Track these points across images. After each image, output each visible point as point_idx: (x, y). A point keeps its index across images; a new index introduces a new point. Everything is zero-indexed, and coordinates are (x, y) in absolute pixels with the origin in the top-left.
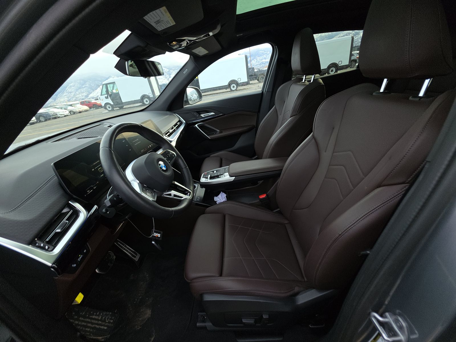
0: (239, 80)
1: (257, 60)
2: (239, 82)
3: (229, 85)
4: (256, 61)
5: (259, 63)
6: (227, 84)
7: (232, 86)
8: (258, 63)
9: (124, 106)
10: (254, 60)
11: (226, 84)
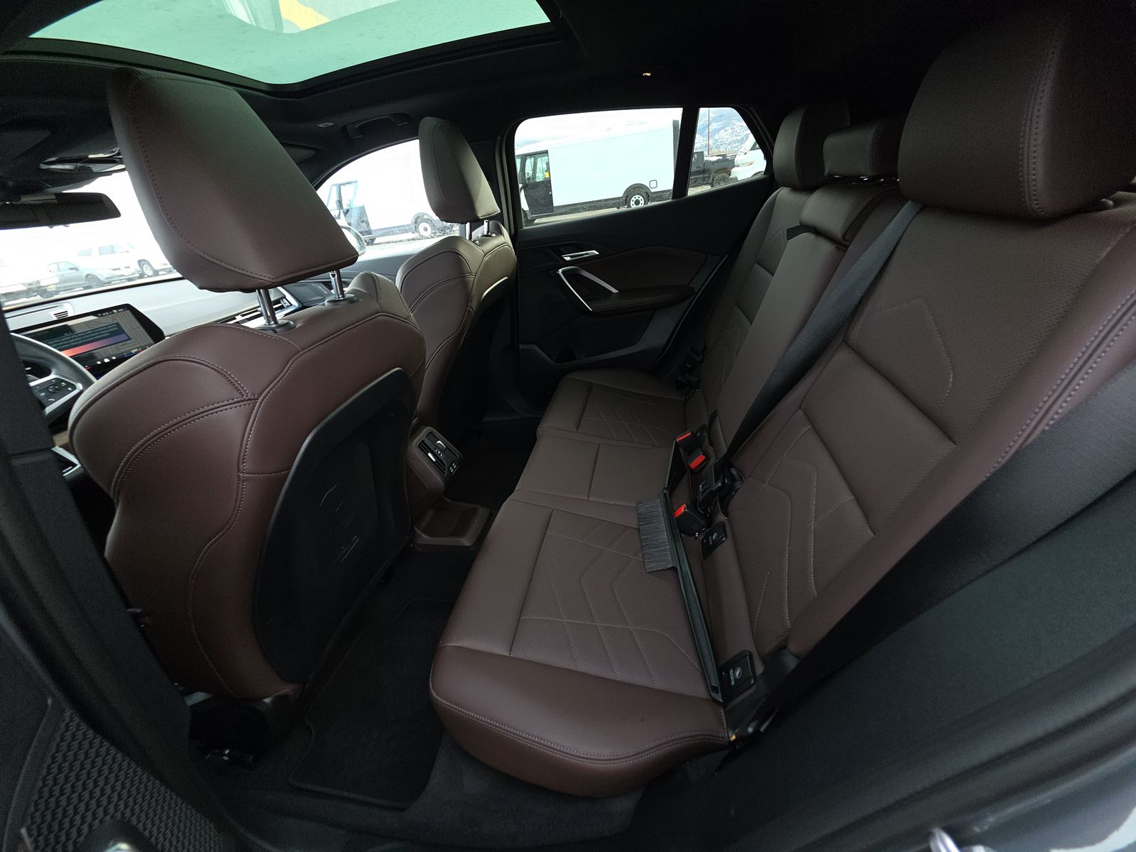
0: (653, 184)
1: (734, 128)
2: (653, 190)
3: (627, 197)
4: (730, 131)
5: (739, 138)
6: (621, 195)
7: (634, 200)
8: (735, 138)
9: (377, 239)
10: (726, 128)
11: (619, 193)
